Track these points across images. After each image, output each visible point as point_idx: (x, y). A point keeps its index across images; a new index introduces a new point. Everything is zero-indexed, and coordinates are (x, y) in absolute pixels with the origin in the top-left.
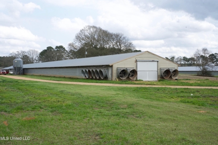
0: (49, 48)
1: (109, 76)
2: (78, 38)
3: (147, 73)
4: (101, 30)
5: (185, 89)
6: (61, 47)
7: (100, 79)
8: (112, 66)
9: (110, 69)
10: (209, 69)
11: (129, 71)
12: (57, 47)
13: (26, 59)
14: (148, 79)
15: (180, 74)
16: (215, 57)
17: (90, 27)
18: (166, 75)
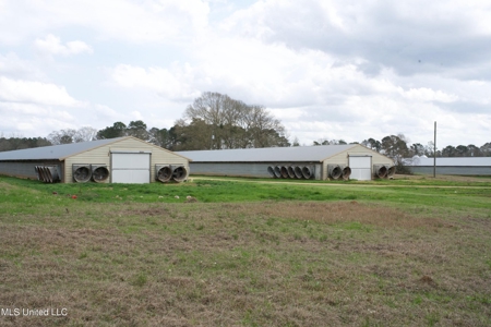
0: (118, 125)
1: (317, 174)
3: (360, 171)
6: (140, 123)
9: (319, 166)
11: (343, 169)
12: (132, 123)
16: (392, 142)
18: (381, 173)
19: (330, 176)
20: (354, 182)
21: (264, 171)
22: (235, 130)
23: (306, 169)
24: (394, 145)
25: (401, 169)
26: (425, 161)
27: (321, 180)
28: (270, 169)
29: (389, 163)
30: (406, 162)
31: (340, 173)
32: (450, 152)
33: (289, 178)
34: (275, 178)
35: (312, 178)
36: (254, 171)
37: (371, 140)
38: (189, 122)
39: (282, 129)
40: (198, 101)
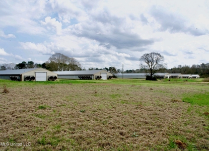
12: (29, 62)
19: (96, 79)
20: (103, 80)
21: (77, 77)
22: (65, 65)
23: (89, 77)
24: (112, 70)
25: (115, 77)
26: (120, 74)
27: (94, 80)
28: (79, 77)
29: (111, 75)
30: (116, 75)
31: (99, 78)
32: (128, 72)
33: (84, 79)
34: (80, 79)
35: (91, 79)
36: (74, 77)
37: (106, 68)
38: (50, 62)
39: (80, 65)
40: (53, 55)
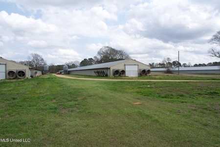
0: (85, 60)
1: (109, 74)
2: (99, 53)
3: (132, 72)
4: (111, 48)
5: (148, 82)
6: (91, 59)
7: (103, 76)
8: (110, 68)
9: (109, 70)
10: (171, 69)
11: (120, 71)
12: (89, 59)
13: (74, 66)
14: (132, 76)
15: (151, 73)
16: (176, 63)
17: (105, 47)
18: (143, 73)
19: (114, 75)
21: (93, 73)
35: (107, 76)
